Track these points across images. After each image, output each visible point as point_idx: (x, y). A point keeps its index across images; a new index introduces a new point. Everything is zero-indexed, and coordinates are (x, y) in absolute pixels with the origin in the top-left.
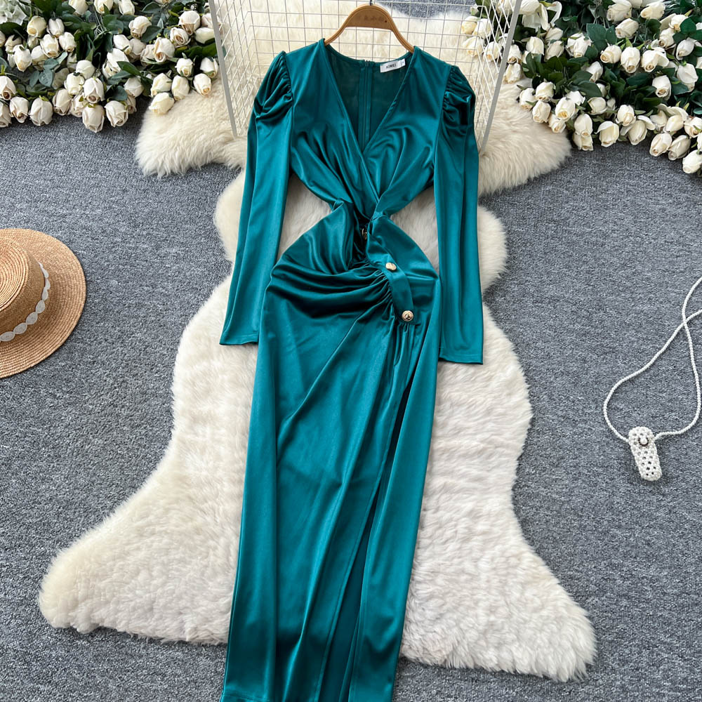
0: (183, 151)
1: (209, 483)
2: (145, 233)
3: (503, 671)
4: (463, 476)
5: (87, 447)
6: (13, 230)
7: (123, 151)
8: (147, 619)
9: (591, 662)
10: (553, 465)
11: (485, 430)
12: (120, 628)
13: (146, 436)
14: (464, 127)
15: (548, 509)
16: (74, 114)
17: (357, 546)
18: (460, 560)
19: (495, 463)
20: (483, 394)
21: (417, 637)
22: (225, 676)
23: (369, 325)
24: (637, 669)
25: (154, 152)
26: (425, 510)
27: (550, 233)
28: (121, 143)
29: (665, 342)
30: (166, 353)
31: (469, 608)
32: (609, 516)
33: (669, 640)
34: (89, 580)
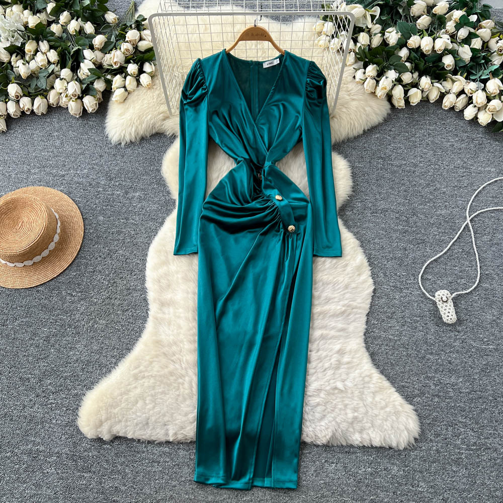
0: (137, 127)
1: (175, 343)
2: (117, 184)
3: (364, 446)
4: (333, 328)
5: (96, 326)
6: (31, 188)
7: (97, 129)
8: (145, 430)
9: (417, 437)
10: (388, 317)
11: (345, 299)
12: (129, 436)
13: (132, 316)
14: (320, 100)
15: (387, 345)
16: (62, 105)
17: (270, 376)
18: (334, 381)
19: (352, 319)
20: (342, 276)
21: (311, 429)
22: (196, 461)
23: (267, 236)
24: (446, 439)
25: (118, 128)
26: (310, 351)
27: (380, 166)
28: (95, 124)
29: (457, 233)
30: (139, 262)
31: (341, 409)
32: (425, 347)
33: (464, 420)
34: (107, 408)
